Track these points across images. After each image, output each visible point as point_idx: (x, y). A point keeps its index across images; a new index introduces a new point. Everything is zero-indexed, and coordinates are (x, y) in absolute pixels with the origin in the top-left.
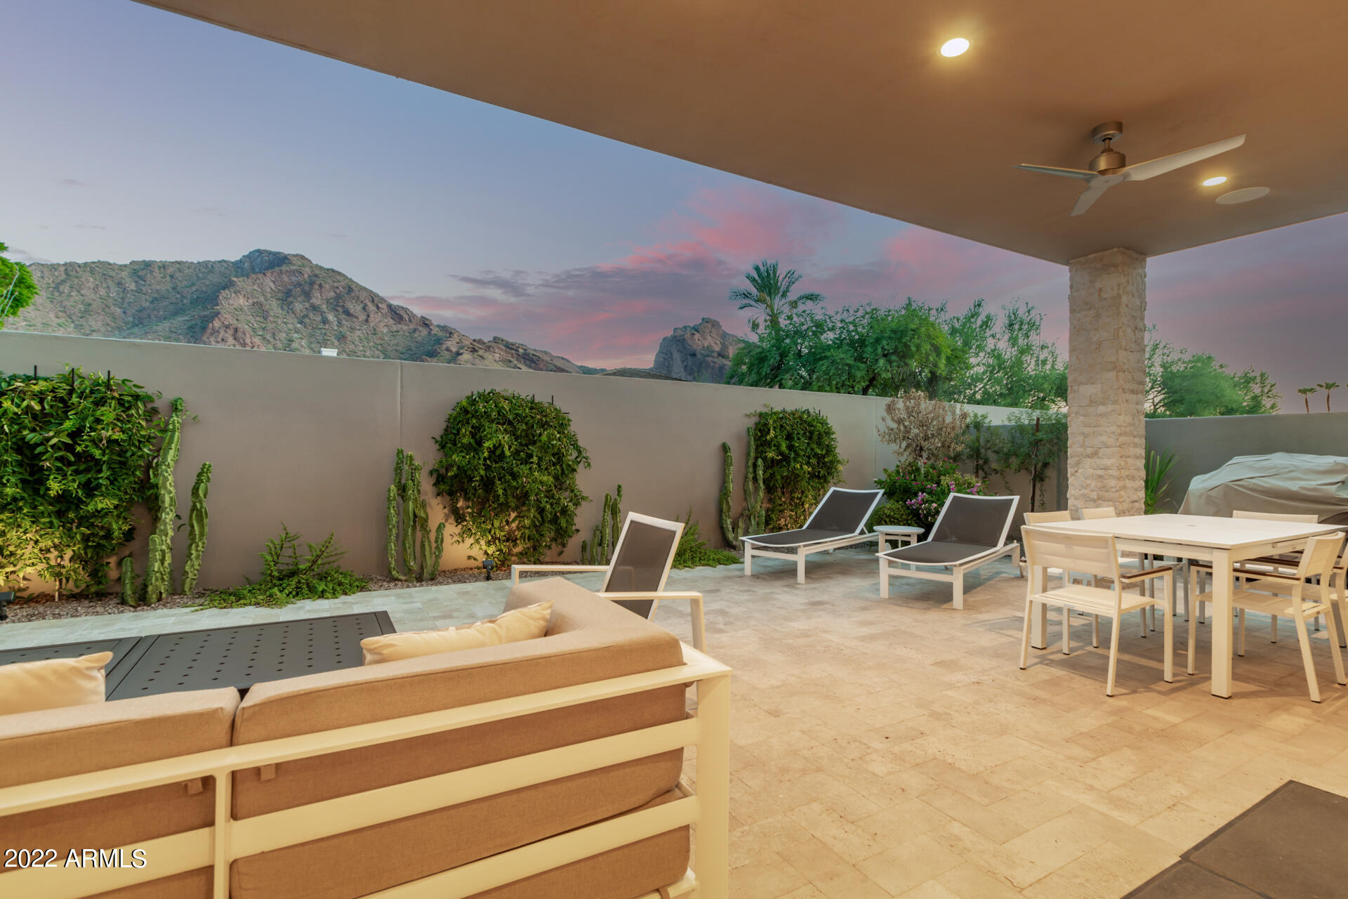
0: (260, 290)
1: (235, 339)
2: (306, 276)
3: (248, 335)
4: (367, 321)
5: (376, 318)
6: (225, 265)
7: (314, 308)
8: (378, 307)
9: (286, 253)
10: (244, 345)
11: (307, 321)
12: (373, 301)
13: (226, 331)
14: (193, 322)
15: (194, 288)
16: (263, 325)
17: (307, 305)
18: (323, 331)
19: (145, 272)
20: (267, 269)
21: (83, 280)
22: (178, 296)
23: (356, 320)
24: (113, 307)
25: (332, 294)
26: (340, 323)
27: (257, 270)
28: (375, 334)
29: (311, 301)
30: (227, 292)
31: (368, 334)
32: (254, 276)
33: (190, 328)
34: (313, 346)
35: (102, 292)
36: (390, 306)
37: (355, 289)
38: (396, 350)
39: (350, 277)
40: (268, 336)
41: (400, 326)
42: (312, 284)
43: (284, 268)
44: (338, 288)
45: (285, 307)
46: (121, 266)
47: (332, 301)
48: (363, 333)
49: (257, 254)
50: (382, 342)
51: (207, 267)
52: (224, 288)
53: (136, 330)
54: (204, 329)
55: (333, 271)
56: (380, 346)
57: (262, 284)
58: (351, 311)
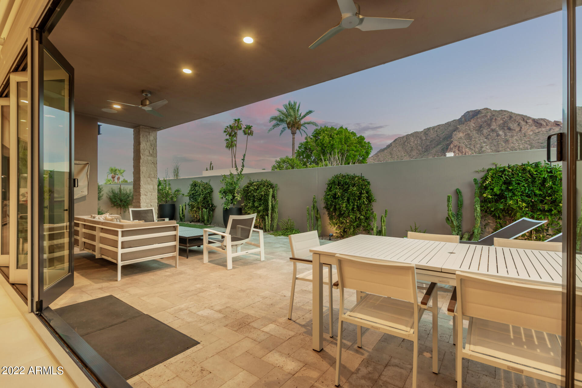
0: (468, 128)
1: (459, 151)
2: (489, 117)
3: (464, 148)
4: (520, 130)
5: (525, 128)
6: (455, 121)
7: (493, 130)
8: (527, 122)
9: (479, 109)
10: (462, 152)
11: (489, 137)
12: (524, 120)
13: (455, 148)
14: (443, 147)
15: (444, 134)
16: (470, 143)
17: (489, 130)
18: (497, 140)
19: (428, 132)
20: (471, 118)
21: (411, 139)
22: (439, 138)
23: (514, 131)
24: (419, 147)
25: (501, 122)
26: (506, 135)
27: (467, 120)
28: (525, 136)
29: (491, 128)
30: (455, 132)
31: (521, 137)
32: (466, 123)
33: (442, 149)
34: (492, 148)
35: (416, 142)
36: (534, 120)
37: (514, 116)
38: (538, 142)
39: (510, 111)
40: (472, 147)
41: (540, 129)
42: (491, 119)
43: (479, 116)
44: (504, 118)
45: (479, 133)
46: (421, 132)
47: (501, 125)
48: (518, 137)
49: (467, 113)
50: (528, 140)
51: (448, 124)
52: (454, 131)
53: (426, 153)
54: (447, 149)
55: (502, 111)
56: (528, 142)
57: (469, 125)
58: (512, 128)
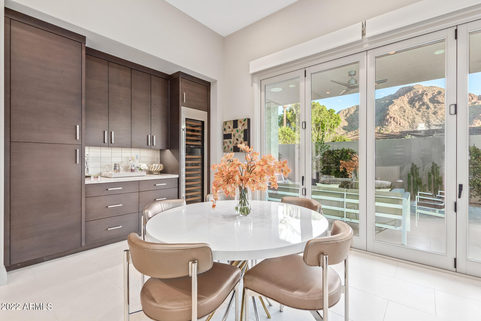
0: (402, 102)
1: (394, 121)
2: (420, 92)
3: (398, 119)
6: (391, 96)
7: (424, 104)
10: (397, 123)
11: (421, 109)
13: (391, 119)
15: (381, 107)
16: (404, 115)
18: (427, 112)
20: (405, 94)
25: (432, 96)
29: (422, 101)
30: (391, 105)
32: (400, 97)
40: (406, 118)
42: (423, 94)
43: (412, 91)
45: (412, 106)
47: (432, 99)
49: (402, 89)
51: (385, 99)
54: (384, 120)
57: (403, 99)
58: (441, 101)
